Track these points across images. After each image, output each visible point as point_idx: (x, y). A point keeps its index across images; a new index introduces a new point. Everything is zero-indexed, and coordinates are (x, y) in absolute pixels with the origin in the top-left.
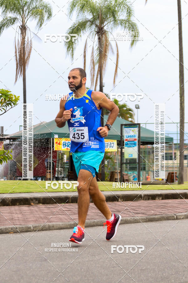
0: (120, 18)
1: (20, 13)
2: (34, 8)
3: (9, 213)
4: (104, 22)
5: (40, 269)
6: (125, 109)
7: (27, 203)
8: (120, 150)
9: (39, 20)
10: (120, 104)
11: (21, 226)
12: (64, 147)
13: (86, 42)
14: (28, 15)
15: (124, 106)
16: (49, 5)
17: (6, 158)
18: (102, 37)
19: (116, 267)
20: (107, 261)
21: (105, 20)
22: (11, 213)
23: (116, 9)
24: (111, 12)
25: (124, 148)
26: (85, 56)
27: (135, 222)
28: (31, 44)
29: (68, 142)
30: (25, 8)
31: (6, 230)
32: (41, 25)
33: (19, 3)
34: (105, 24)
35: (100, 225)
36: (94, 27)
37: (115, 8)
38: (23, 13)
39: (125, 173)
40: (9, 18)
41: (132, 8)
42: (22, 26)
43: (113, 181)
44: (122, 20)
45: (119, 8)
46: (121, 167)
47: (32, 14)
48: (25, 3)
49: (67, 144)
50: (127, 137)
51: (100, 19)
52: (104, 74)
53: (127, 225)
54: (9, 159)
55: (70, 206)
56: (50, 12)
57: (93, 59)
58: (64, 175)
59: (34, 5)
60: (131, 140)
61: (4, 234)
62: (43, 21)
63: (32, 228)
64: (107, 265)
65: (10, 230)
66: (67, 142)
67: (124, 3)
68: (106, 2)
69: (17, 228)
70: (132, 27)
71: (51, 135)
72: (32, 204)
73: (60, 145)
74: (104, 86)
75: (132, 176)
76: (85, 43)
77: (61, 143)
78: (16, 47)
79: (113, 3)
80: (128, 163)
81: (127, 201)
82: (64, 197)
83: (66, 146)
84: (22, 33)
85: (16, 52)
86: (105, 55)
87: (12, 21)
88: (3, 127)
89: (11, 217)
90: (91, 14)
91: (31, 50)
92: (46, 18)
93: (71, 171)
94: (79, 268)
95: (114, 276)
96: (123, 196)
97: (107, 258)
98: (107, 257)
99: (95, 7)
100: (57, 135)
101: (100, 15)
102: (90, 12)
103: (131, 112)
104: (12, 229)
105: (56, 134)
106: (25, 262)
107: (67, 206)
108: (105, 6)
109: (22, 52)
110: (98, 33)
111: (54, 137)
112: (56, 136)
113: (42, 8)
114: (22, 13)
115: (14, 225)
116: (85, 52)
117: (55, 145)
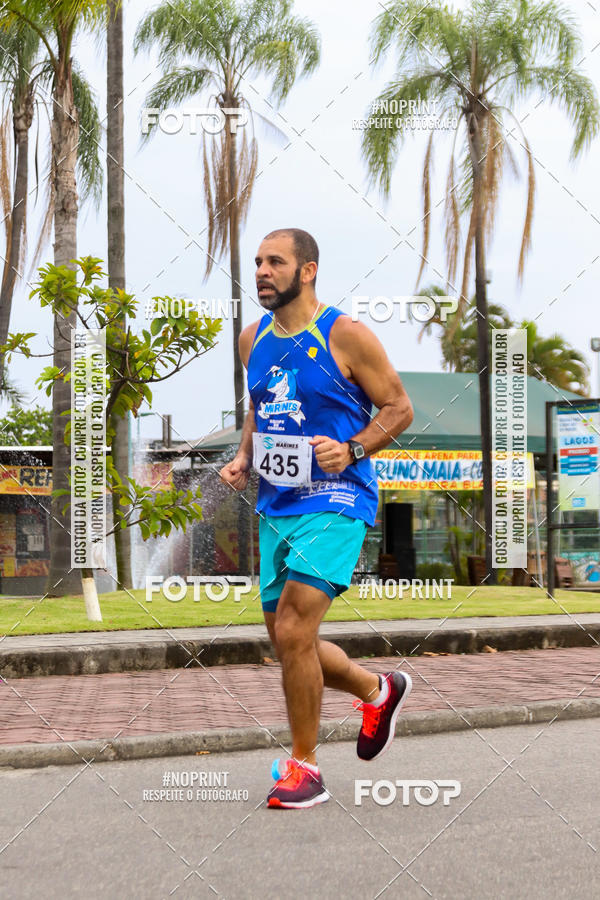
0: (536, 61)
1: (218, 56)
2: (260, 39)
3: (193, 690)
4: (487, 76)
5: (298, 868)
6: (558, 352)
7: (249, 656)
8: (543, 483)
9: (281, 74)
10: (541, 339)
11: (232, 732)
13: (430, 142)
14: (242, 60)
15: (555, 343)
16: (309, 29)
17: (182, 516)
18: (481, 126)
19: (539, 860)
20: (510, 841)
21: (489, 72)
22: (201, 689)
23: (526, 34)
24: (509, 44)
25: (556, 478)
26: (426, 188)
27: (596, 713)
28: (254, 153)
29: (378, 462)
30: (234, 40)
31: (185, 744)
32: (285, 90)
33: (214, 23)
34: (487, 85)
35: (486, 726)
36: (452, 92)
37: (520, 33)
38: (227, 56)
39: (560, 556)
40: (182, 72)
41: (575, 32)
42: (224, 96)
43: (522, 585)
44: (545, 70)
45: (534, 34)
46: (549, 538)
47: (257, 57)
48: (232, 21)
50: (567, 444)
51: (473, 68)
52: (489, 244)
53: (571, 722)
54: (190, 519)
55: (387, 666)
56: (313, 48)
57: (453, 197)
58: (366, 567)
59: (262, 26)
60: (580, 452)
61: (179, 758)
62: (293, 78)
63: (268, 738)
64: (510, 852)
65: (198, 743)
67: (550, 14)
68: (492, 14)
69: (219, 738)
70: (577, 92)
72: (267, 659)
74: (488, 282)
75: (584, 568)
76: (426, 145)
78: (205, 163)
79: (514, 16)
80: (571, 526)
81: (571, 647)
82: (368, 636)
85: (206, 179)
86: (492, 184)
87: (195, 81)
88: (169, 418)
89: (202, 703)
90: (444, 52)
91: (253, 169)
92: (299, 68)
93: (388, 552)
94: (422, 864)
95: (535, 887)
96: (555, 633)
97: (509, 832)
98: (508, 827)
99: (456, 31)
101: (473, 55)
102: (442, 47)
103: (576, 362)
104: (205, 741)
106: (249, 846)
107: (377, 666)
108: (488, 25)
109: (227, 179)
110: (466, 111)
113: (288, 36)
114: (223, 55)
115: (212, 727)
116: (426, 174)
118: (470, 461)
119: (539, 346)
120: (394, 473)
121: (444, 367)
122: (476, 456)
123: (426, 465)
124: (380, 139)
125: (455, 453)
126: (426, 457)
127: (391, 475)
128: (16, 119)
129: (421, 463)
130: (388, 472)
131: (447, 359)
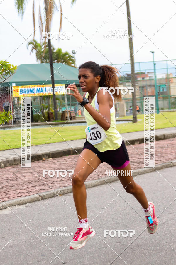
12: (21, 93)
15: (66, 54)
49: (23, 91)
66: (23, 89)
73: (18, 92)
77: (18, 90)
83: (23, 92)
100: (15, 83)
103: (72, 58)
105: (13, 82)
111: (12, 85)
112: (14, 85)
117: (13, 92)
118: (48, 87)
119: (63, 54)
120: (29, 92)
121: (37, 61)
122: (50, 86)
123: (37, 89)
125: (45, 85)
126: (37, 87)
127: (28, 92)
130: (27, 91)
131: (38, 59)
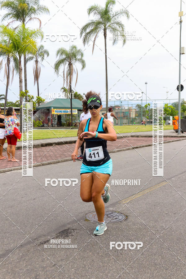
0: (78, 58)
1: (35, 55)
4: (72, 60)
12: (55, 113)
14: (38, 56)
18: (71, 66)
23: (76, 54)
24: (74, 55)
28: (40, 68)
36: (67, 62)
42: (36, 61)
45: (78, 54)
66: (57, 110)
67: (80, 51)
68: (72, 51)
70: (83, 62)
71: (50, 107)
74: (72, 87)
77: (54, 111)
78: (34, 70)
79: (75, 51)
84: (36, 64)
85: (34, 72)
86: (72, 74)
87: (31, 58)
91: (40, 71)
99: (67, 53)
101: (70, 57)
102: (65, 55)
105: (52, 107)
108: (72, 53)
109: (36, 72)
110: (69, 64)
112: (52, 108)
117: (52, 112)
118: (69, 110)
119: (78, 95)
124: (57, 66)
128: (8, 63)
129: (63, 110)
130: (59, 112)
